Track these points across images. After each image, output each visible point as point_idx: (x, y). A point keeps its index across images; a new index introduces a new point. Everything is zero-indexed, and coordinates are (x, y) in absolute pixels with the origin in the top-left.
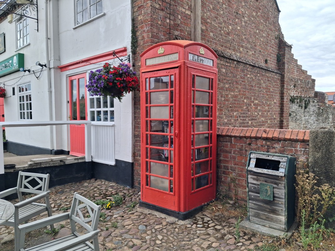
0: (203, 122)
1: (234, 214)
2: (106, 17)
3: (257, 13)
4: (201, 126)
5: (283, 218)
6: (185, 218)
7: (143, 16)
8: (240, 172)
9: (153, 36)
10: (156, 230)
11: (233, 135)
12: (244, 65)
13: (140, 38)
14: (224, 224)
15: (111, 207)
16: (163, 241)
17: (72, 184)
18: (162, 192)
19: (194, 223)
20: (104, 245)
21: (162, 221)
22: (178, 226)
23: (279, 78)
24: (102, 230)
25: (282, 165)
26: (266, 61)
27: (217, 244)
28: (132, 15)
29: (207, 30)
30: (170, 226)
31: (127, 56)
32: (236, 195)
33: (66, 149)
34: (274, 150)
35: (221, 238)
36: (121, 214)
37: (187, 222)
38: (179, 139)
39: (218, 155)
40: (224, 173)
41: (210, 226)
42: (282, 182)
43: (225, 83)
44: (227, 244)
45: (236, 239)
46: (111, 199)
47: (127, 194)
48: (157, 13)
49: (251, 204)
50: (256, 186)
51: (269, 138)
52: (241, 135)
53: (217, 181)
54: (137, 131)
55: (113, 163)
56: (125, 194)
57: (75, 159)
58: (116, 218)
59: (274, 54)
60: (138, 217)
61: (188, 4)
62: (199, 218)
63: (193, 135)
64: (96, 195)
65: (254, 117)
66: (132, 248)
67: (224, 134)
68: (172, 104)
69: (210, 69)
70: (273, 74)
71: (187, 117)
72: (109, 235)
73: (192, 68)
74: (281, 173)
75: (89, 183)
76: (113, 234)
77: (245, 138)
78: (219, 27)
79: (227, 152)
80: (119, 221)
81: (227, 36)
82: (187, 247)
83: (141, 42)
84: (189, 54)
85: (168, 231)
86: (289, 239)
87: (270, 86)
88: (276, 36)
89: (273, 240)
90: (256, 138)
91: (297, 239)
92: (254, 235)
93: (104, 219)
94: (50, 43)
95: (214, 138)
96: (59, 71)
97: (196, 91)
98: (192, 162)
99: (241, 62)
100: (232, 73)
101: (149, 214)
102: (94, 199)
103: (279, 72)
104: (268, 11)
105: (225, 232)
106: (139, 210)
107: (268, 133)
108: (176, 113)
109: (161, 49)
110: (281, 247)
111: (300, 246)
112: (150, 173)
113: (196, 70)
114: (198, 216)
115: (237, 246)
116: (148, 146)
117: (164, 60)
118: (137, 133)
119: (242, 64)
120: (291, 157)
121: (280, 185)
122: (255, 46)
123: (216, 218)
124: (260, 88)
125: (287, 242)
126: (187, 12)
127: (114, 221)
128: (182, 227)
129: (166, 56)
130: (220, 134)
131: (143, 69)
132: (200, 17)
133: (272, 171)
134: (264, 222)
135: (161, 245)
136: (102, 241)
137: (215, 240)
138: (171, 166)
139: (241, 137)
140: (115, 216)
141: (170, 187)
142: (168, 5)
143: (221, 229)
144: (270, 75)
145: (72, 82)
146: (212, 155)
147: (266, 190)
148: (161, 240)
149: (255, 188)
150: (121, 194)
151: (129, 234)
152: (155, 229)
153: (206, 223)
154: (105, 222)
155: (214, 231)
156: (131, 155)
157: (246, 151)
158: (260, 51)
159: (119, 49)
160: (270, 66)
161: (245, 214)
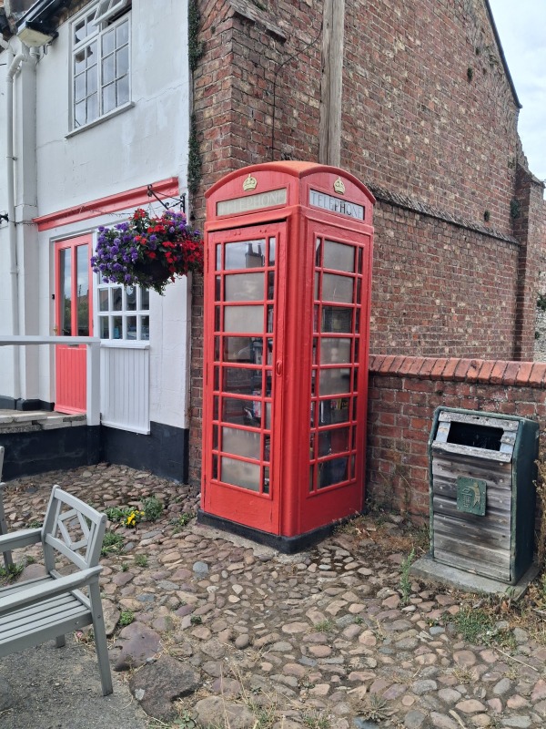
0: (338, 342)
1: (400, 544)
2: (135, 111)
3: (468, 107)
4: (334, 351)
5: (506, 555)
6: (293, 549)
7: (215, 109)
8: (417, 455)
9: (235, 154)
10: (230, 573)
11: (405, 372)
12: (436, 223)
13: (207, 157)
14: (378, 565)
15: (137, 523)
16: (244, 597)
17: (57, 474)
18: (246, 493)
19: (313, 561)
20: (116, 602)
21: (245, 555)
22: (277, 567)
23: (515, 253)
24: (114, 571)
25: (506, 437)
26: (486, 216)
27: (360, 607)
28: (190, 107)
29: (356, 143)
30: (260, 565)
31: (178, 197)
32: (408, 504)
33: (47, 398)
34: (493, 407)
35: (369, 594)
36: (158, 537)
37: (297, 559)
38: (285, 379)
39: (370, 416)
40: (383, 455)
41: (346, 567)
42: (505, 475)
43: (393, 262)
44: (383, 608)
45: (401, 597)
46: (137, 507)
47: (172, 496)
48: (245, 103)
49: (437, 523)
50: (449, 484)
51: (482, 380)
52: (422, 373)
53: (367, 473)
54: (197, 361)
55: (144, 429)
56: (169, 495)
57: (65, 420)
58: (146, 545)
59: (504, 200)
60: (192, 545)
61: (314, 86)
62: (324, 550)
63: (316, 370)
64: (105, 496)
65: (455, 338)
66: (176, 609)
67: (385, 369)
68: (270, 302)
69: (358, 227)
70: (501, 244)
71: (302, 330)
72: (129, 582)
73: (316, 224)
74: (504, 456)
75: (94, 472)
76: (136, 581)
77: (431, 380)
78: (383, 137)
79: (389, 409)
80: (154, 553)
81: (399, 157)
82: (294, 611)
83: (209, 167)
84: (311, 191)
85: (255, 576)
86: (519, 600)
87: (494, 272)
88: (511, 161)
89: (484, 603)
90: (453, 381)
91: (535, 601)
92: (442, 590)
93: (120, 548)
94: (17, 169)
95: (363, 380)
96: (35, 228)
97: (325, 273)
98: (312, 429)
99: (431, 216)
100: (409, 239)
101: (217, 539)
102: (102, 505)
103: (514, 241)
104: (495, 105)
105: (380, 581)
106: (196, 529)
107: (480, 369)
108: (279, 320)
109: (249, 179)
110: (499, 618)
111: (541, 617)
112: (222, 450)
113: (325, 228)
114: (323, 547)
115: (404, 612)
116: (217, 392)
117: (257, 204)
118: (197, 365)
119: (431, 220)
120: (527, 421)
121: (501, 481)
122: (463, 181)
123: (362, 551)
124: (471, 274)
125: (512, 607)
126: (314, 103)
127: (141, 552)
128: (287, 568)
129: (259, 196)
130: (377, 370)
131: (210, 224)
132: (340, 112)
133: (485, 450)
134: (464, 563)
135: (239, 606)
136: (113, 594)
137: (355, 598)
138: (267, 437)
139: (421, 378)
140: (143, 542)
141: (264, 481)
142: (270, 85)
143: (371, 575)
144: (494, 247)
145: (61, 253)
146: (358, 416)
147: (472, 492)
148: (240, 596)
149: (446, 487)
150: (159, 496)
151: (174, 582)
152: (227, 571)
153: (338, 561)
154: (121, 554)
155: (356, 580)
156: (183, 413)
157: (432, 407)
158: (473, 193)
159: (162, 181)
160: (495, 227)
161: (425, 546)
